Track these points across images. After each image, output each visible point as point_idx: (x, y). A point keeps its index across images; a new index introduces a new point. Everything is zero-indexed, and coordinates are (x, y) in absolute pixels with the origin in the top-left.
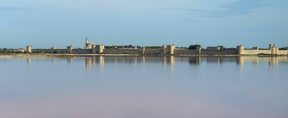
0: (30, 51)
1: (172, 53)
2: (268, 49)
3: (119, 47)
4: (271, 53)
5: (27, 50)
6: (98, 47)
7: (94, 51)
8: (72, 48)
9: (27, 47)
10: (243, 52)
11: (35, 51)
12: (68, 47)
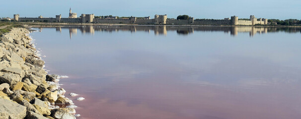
0: (17, 19)
1: (165, 23)
2: (249, 20)
3: (106, 17)
4: (251, 24)
5: (15, 18)
6: (88, 16)
7: (84, 20)
8: (61, 17)
9: (14, 15)
10: (237, 23)
11: (23, 20)
12: (57, 16)
